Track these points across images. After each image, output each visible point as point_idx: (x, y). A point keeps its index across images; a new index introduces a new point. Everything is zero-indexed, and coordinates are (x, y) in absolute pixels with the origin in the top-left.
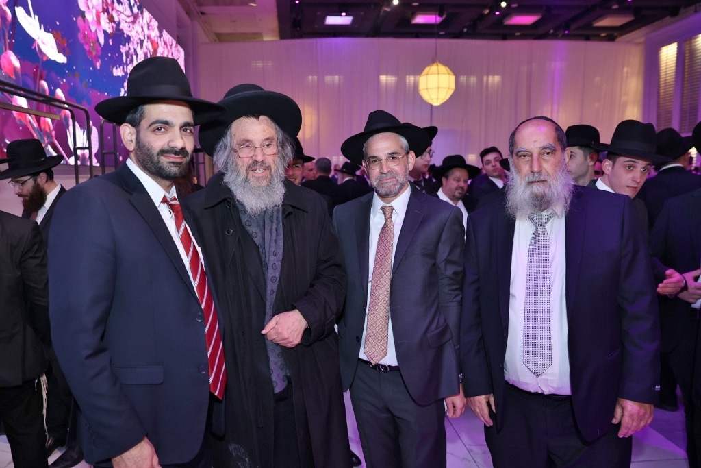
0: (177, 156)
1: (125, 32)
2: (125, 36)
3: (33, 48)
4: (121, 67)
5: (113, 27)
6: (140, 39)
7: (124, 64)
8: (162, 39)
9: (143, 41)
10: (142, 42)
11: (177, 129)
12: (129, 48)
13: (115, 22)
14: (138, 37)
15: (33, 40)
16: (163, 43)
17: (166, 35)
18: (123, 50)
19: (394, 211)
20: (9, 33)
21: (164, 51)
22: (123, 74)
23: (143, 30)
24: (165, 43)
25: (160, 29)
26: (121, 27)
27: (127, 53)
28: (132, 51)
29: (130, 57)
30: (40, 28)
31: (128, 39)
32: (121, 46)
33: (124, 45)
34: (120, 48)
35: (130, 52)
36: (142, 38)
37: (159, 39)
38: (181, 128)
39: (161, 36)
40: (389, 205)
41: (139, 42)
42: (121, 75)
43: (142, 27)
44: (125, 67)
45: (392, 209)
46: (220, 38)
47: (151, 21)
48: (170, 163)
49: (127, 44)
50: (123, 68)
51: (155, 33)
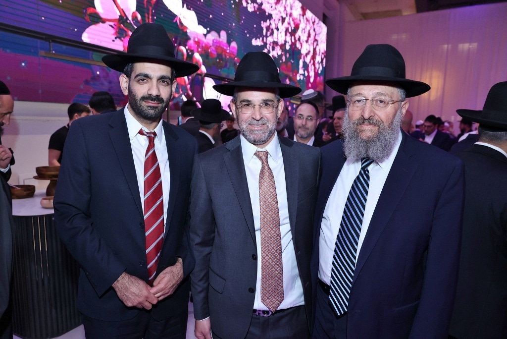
0: (153, 102)
1: (267, 11)
2: (267, 14)
3: (174, 21)
4: (261, 39)
5: (254, 7)
6: (282, 17)
7: (264, 36)
8: (305, 17)
9: (285, 18)
10: (283, 20)
11: (155, 81)
12: (270, 24)
13: (257, 3)
14: (280, 15)
15: (175, 16)
16: (305, 21)
17: (309, 14)
18: (264, 25)
19: (269, 156)
20: (152, 11)
21: (306, 27)
22: (262, 44)
23: (285, 9)
24: (307, 20)
25: (304, 9)
26: (263, 7)
27: (268, 28)
28: (273, 26)
29: (270, 31)
30: (183, 7)
31: (270, 17)
32: (262, 22)
33: (265, 21)
34: (261, 23)
35: (271, 26)
36: (284, 16)
37: (302, 17)
38: (158, 80)
39: (304, 14)
40: (263, 150)
41: (281, 19)
42: (260, 45)
43: (285, 8)
44: (265, 38)
45: (267, 153)
46: (365, 16)
47: (294, 2)
48: (148, 107)
49: (268, 20)
50: (263, 40)
51: (297, 12)
